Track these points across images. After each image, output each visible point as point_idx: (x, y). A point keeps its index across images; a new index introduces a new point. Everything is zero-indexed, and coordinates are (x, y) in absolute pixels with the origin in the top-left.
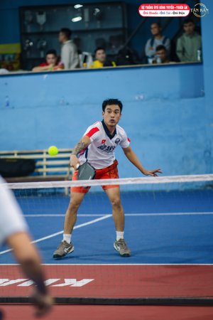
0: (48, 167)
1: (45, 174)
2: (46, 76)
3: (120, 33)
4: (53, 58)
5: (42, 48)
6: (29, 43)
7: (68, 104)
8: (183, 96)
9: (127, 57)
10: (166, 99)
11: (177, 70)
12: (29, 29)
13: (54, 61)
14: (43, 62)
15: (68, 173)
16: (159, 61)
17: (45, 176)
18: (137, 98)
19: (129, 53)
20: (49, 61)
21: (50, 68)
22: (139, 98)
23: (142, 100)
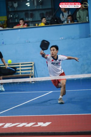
0: (22, 70)
1: (20, 73)
2: (19, 30)
3: (51, 10)
4: (22, 22)
5: (16, 18)
6: (10, 16)
7: (30, 42)
8: (81, 37)
9: (56, 20)
10: (73, 39)
11: (78, 25)
12: (10, 10)
13: (23, 23)
14: (18, 24)
15: (31, 73)
16: (69, 22)
17: (20, 74)
18: (60, 39)
19: (56, 19)
20: (21, 23)
21: (21, 26)
22: (61, 39)
23: (63, 40)
